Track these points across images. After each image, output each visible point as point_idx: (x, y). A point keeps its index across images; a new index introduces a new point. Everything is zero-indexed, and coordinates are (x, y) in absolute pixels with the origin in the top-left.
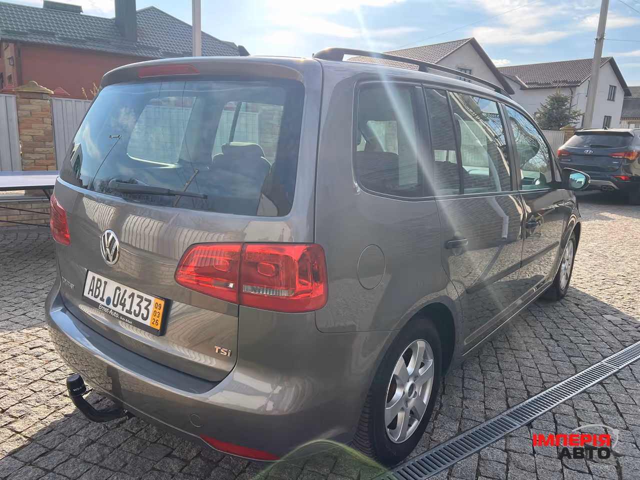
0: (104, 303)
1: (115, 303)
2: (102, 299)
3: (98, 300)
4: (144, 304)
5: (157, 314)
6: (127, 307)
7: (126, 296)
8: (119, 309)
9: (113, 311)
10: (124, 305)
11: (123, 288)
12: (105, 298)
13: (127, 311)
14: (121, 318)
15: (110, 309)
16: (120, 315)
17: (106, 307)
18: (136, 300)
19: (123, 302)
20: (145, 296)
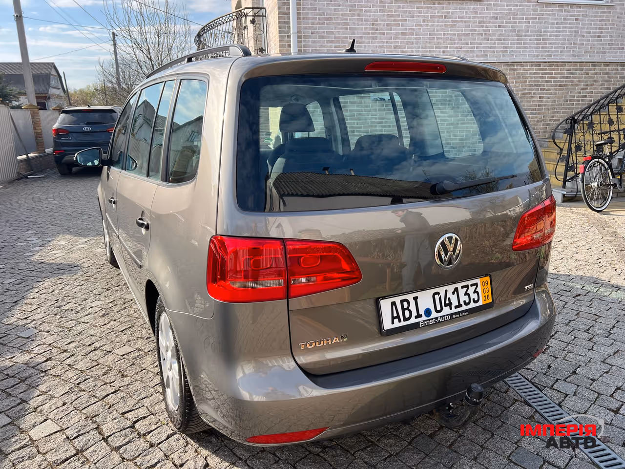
0: (424, 318)
1: (439, 308)
2: (419, 316)
3: (413, 320)
4: (471, 290)
5: (487, 291)
6: (455, 303)
7: (449, 295)
8: (446, 311)
9: (441, 317)
10: (450, 304)
11: (441, 290)
12: (422, 312)
13: (456, 307)
14: (454, 316)
15: (437, 318)
16: (451, 315)
17: (429, 320)
18: (462, 292)
19: (447, 302)
20: (469, 283)
